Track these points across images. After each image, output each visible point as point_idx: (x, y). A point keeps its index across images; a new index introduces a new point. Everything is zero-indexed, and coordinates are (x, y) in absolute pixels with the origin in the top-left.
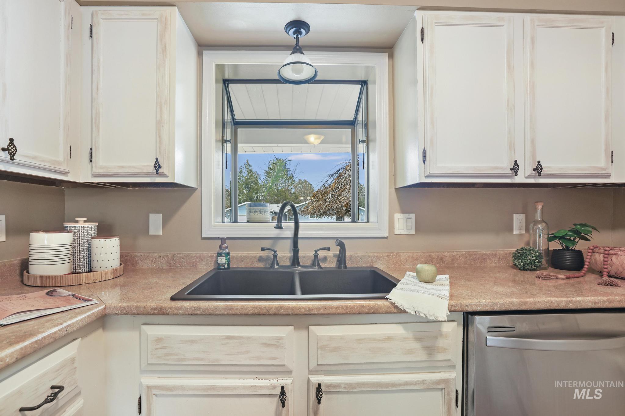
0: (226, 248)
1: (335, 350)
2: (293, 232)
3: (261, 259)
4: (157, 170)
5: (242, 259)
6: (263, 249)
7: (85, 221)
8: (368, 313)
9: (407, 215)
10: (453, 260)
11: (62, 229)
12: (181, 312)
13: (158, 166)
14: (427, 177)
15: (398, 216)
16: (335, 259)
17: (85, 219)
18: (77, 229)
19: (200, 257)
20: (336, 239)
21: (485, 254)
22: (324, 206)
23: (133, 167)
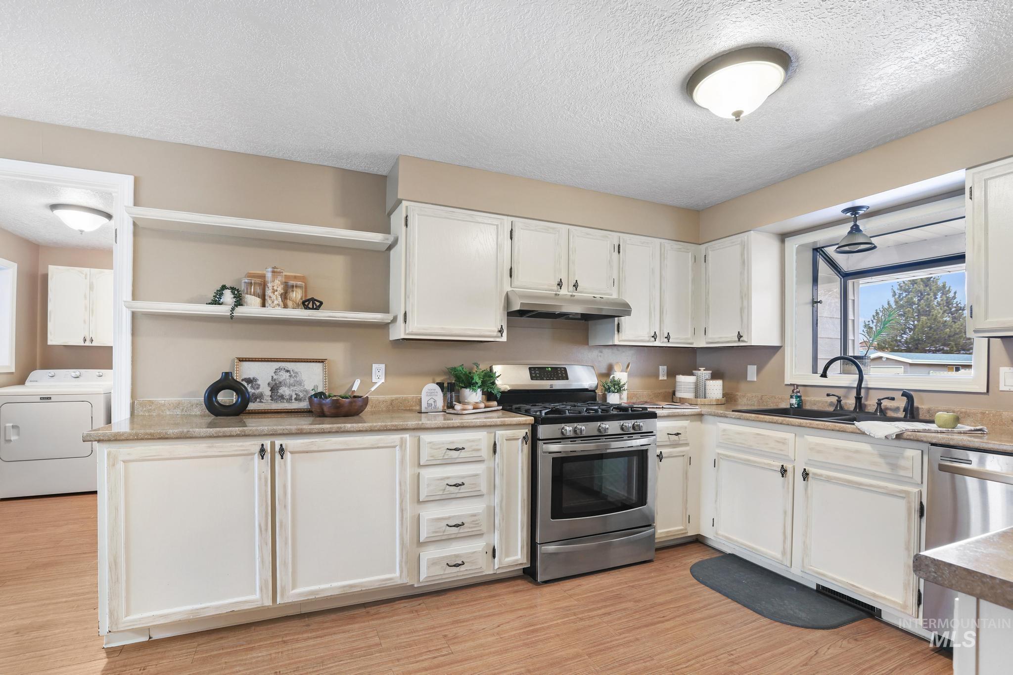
0: (799, 392)
1: (819, 452)
4: (739, 339)
5: (815, 403)
6: (828, 395)
7: (704, 370)
8: (839, 431)
11: (692, 374)
12: (733, 417)
13: (740, 336)
15: (1006, 370)
17: (704, 368)
18: (699, 374)
19: (781, 398)
23: (727, 337)
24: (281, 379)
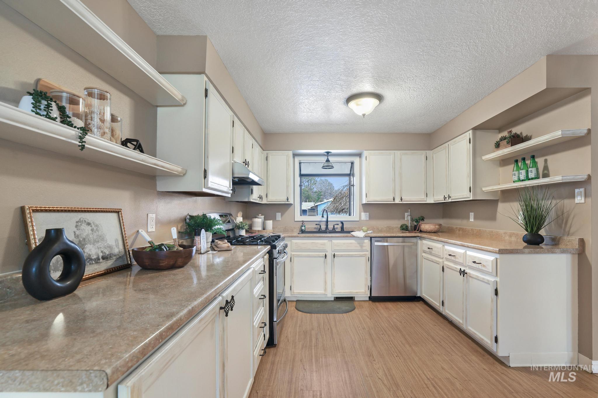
0: (304, 224)
1: (338, 246)
2: (326, 219)
3: (315, 228)
4: (287, 201)
5: (309, 228)
6: (316, 224)
7: (261, 215)
8: (346, 237)
9: (366, 213)
10: (382, 229)
13: (288, 199)
14: (367, 202)
15: (363, 214)
16: (340, 228)
20: (341, 221)
21: (394, 227)
22: (340, 207)
24: (84, 235)
